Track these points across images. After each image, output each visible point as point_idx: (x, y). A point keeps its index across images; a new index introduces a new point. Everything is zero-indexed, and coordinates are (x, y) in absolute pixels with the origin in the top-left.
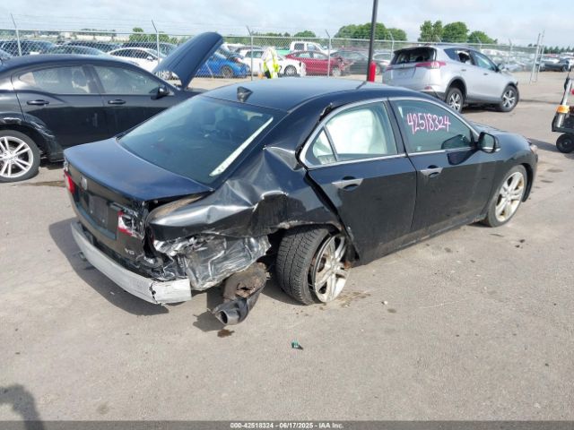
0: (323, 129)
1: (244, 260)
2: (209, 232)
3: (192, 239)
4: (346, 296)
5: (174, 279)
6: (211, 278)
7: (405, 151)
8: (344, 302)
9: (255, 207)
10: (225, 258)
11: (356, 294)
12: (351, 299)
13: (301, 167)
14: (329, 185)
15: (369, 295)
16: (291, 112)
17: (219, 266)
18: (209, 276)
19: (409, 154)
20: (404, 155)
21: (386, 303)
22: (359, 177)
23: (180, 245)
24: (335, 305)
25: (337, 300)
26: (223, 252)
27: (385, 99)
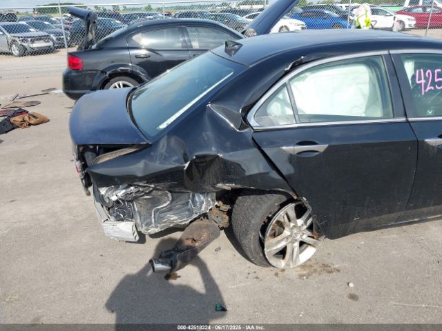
0: (285, 85)
1: (187, 213)
2: (141, 184)
3: (132, 188)
4: (311, 266)
5: (123, 220)
6: (153, 225)
7: (406, 115)
8: (305, 272)
9: (187, 165)
10: (170, 209)
11: (325, 266)
12: (315, 271)
13: (246, 127)
14: (276, 149)
15: (339, 271)
16: (251, 66)
17: (162, 215)
18: (151, 223)
19: (410, 119)
20: (404, 119)
21: (351, 285)
22: (324, 143)
23: (124, 191)
24: (293, 273)
25: (299, 269)
26: (168, 202)
27: (385, 52)
